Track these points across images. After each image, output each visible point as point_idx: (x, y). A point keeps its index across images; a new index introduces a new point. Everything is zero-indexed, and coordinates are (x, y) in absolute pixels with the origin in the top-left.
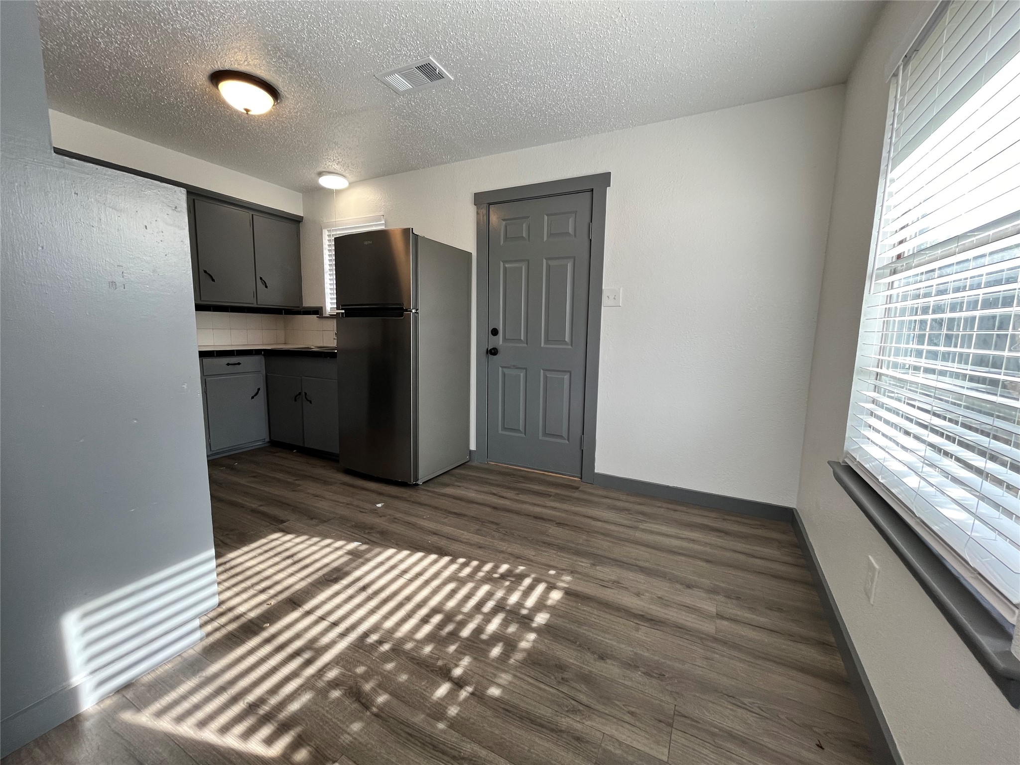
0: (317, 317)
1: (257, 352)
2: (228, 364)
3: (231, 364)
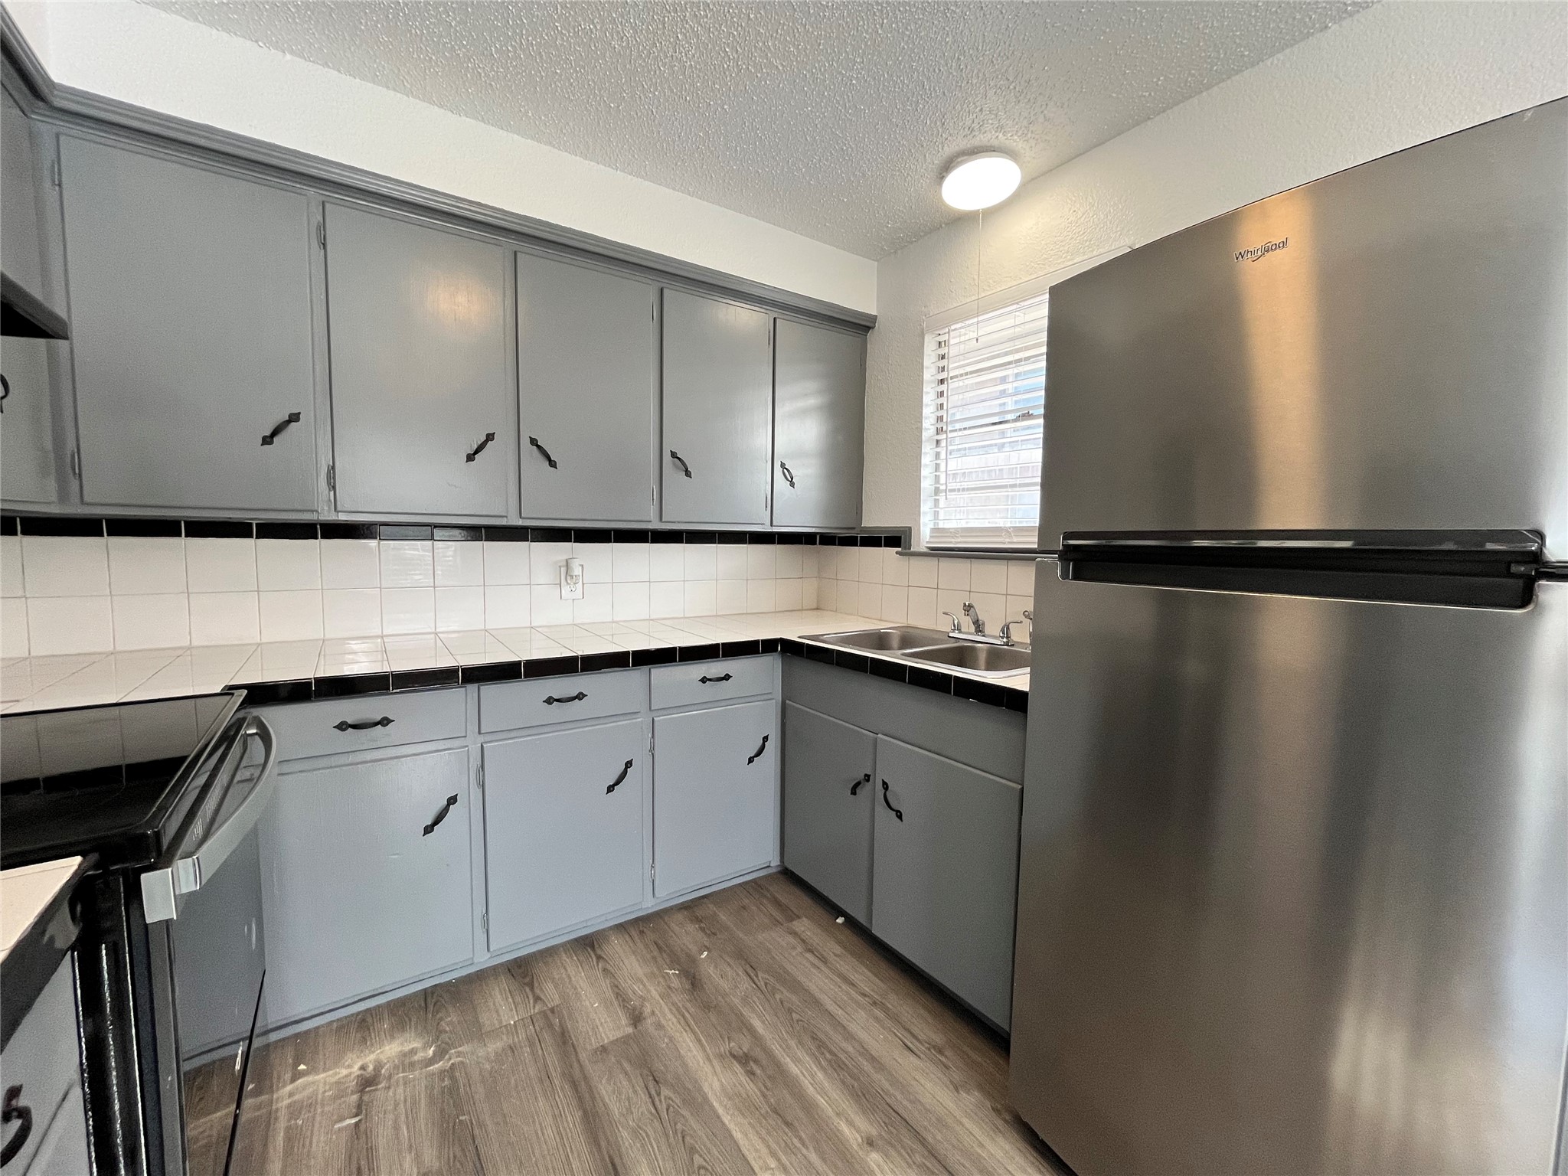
0: (897, 553)
1: (769, 646)
2: (704, 680)
3: (710, 680)
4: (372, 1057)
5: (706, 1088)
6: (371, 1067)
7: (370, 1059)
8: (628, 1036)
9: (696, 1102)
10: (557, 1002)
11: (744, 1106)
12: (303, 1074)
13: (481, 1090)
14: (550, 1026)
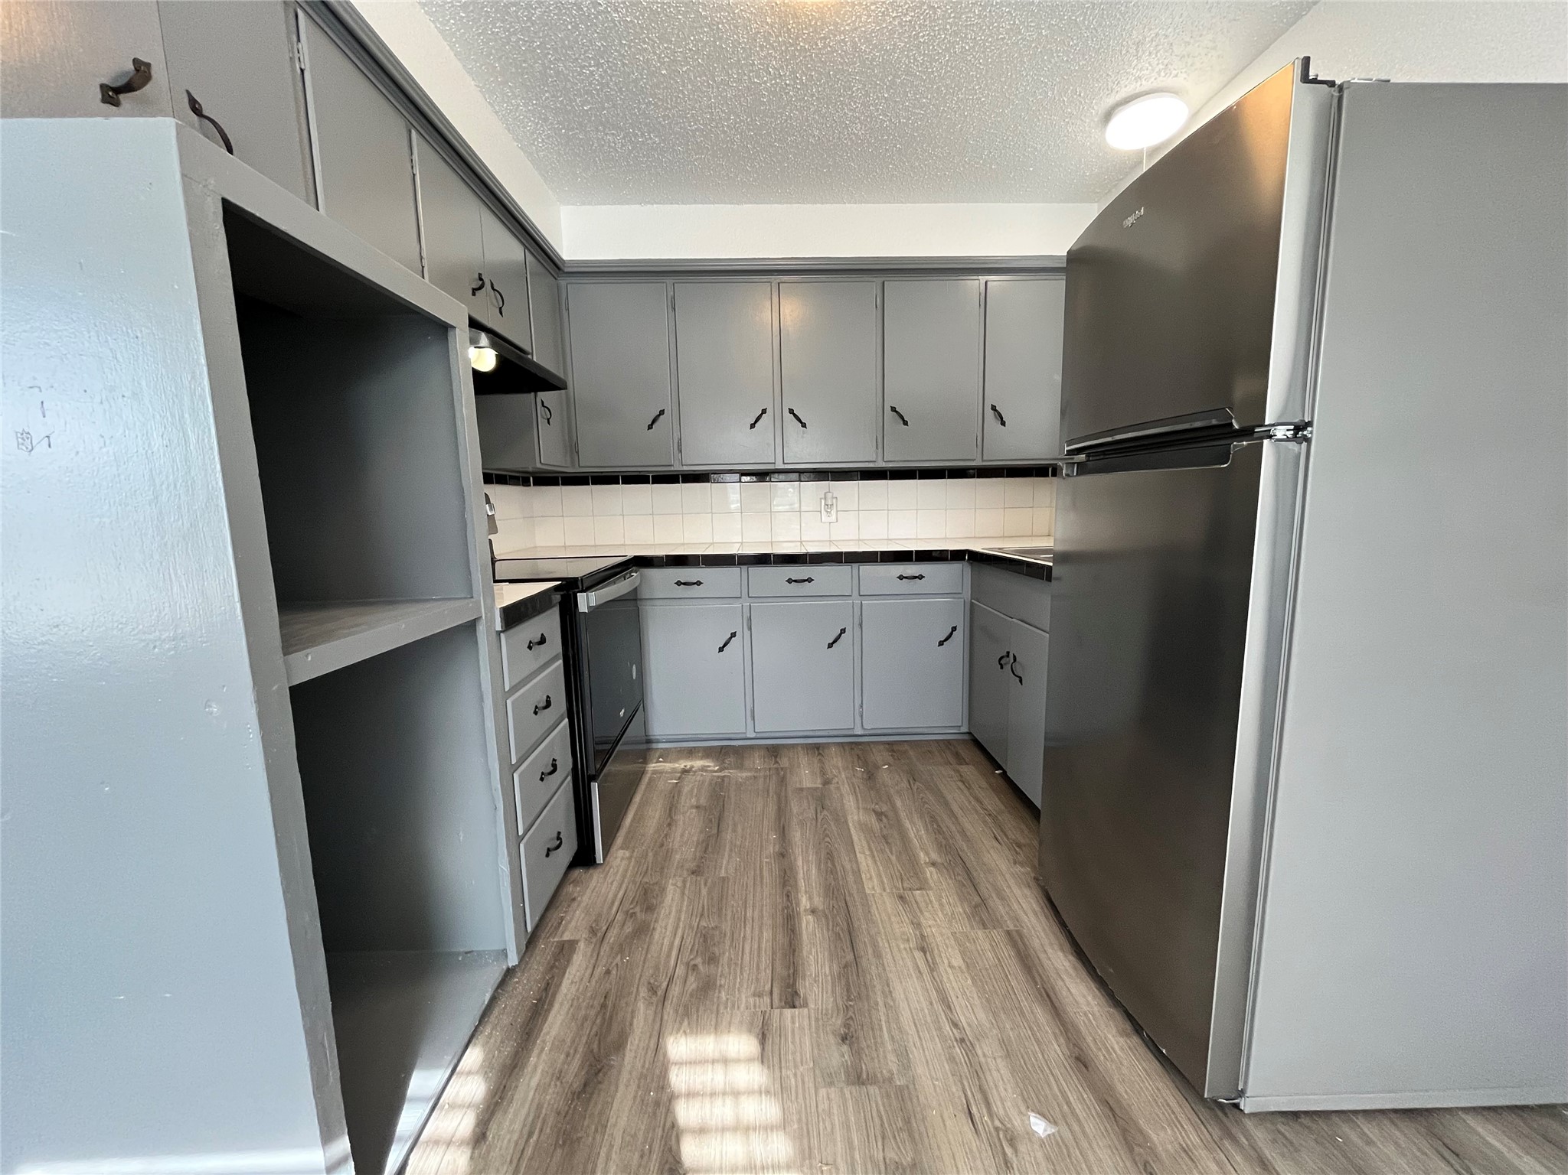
2: (901, 577)
3: (906, 578)
4: (690, 763)
5: (849, 818)
6: (688, 767)
7: (689, 764)
8: (818, 788)
9: (841, 820)
10: (787, 765)
11: (864, 828)
12: (661, 762)
13: (734, 787)
14: (778, 774)
